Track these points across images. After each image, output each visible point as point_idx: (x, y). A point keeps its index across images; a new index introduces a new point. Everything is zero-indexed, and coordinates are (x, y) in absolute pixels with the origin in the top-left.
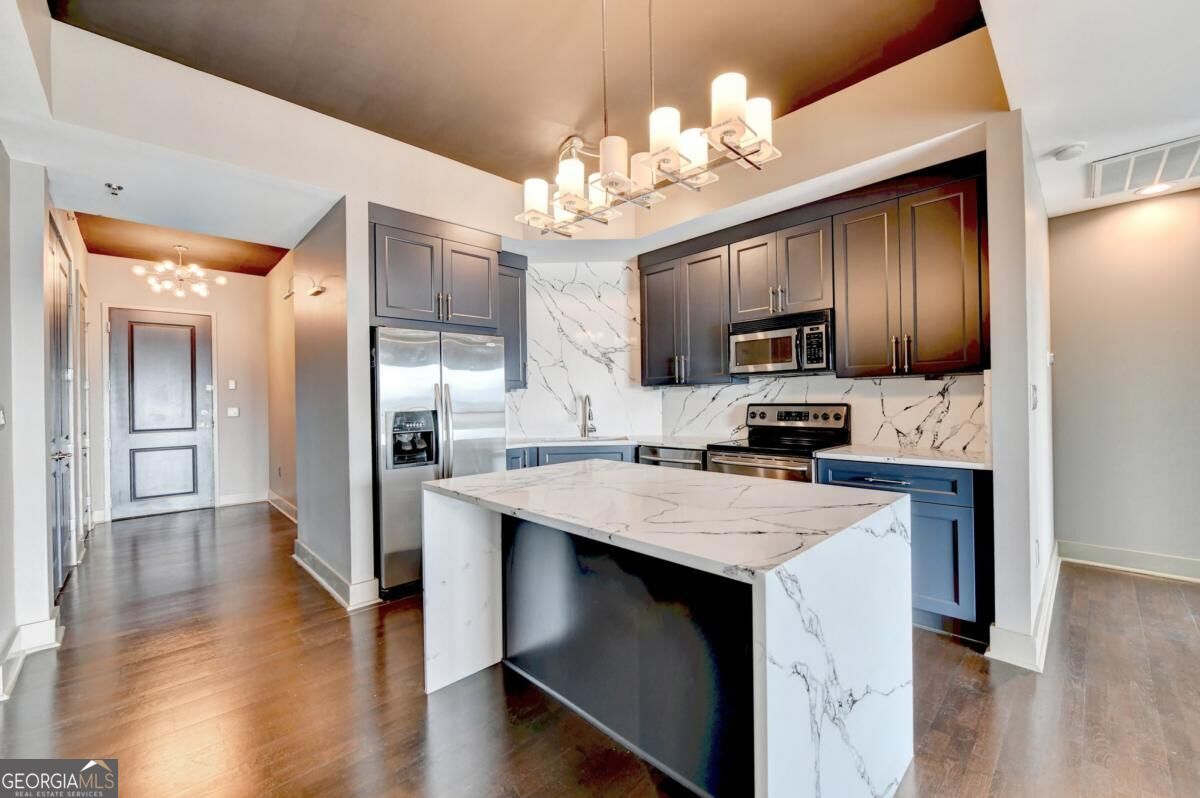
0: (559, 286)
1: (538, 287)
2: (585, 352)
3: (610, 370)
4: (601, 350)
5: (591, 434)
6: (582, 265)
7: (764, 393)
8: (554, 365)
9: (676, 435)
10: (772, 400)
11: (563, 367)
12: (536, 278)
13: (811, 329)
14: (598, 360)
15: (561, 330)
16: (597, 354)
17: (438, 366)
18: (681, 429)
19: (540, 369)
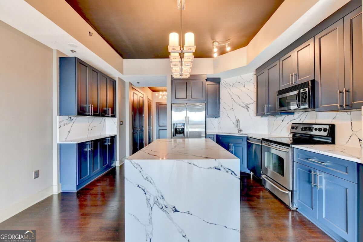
0: (232, 85)
1: (226, 86)
2: (240, 105)
3: (248, 111)
4: (245, 104)
5: (241, 132)
6: (239, 77)
7: (300, 119)
8: (230, 110)
9: (272, 134)
10: (303, 122)
11: (233, 110)
12: (225, 83)
13: (303, 90)
14: (244, 107)
15: (232, 98)
16: (244, 105)
17: (186, 111)
18: (273, 132)
19: (226, 111)
